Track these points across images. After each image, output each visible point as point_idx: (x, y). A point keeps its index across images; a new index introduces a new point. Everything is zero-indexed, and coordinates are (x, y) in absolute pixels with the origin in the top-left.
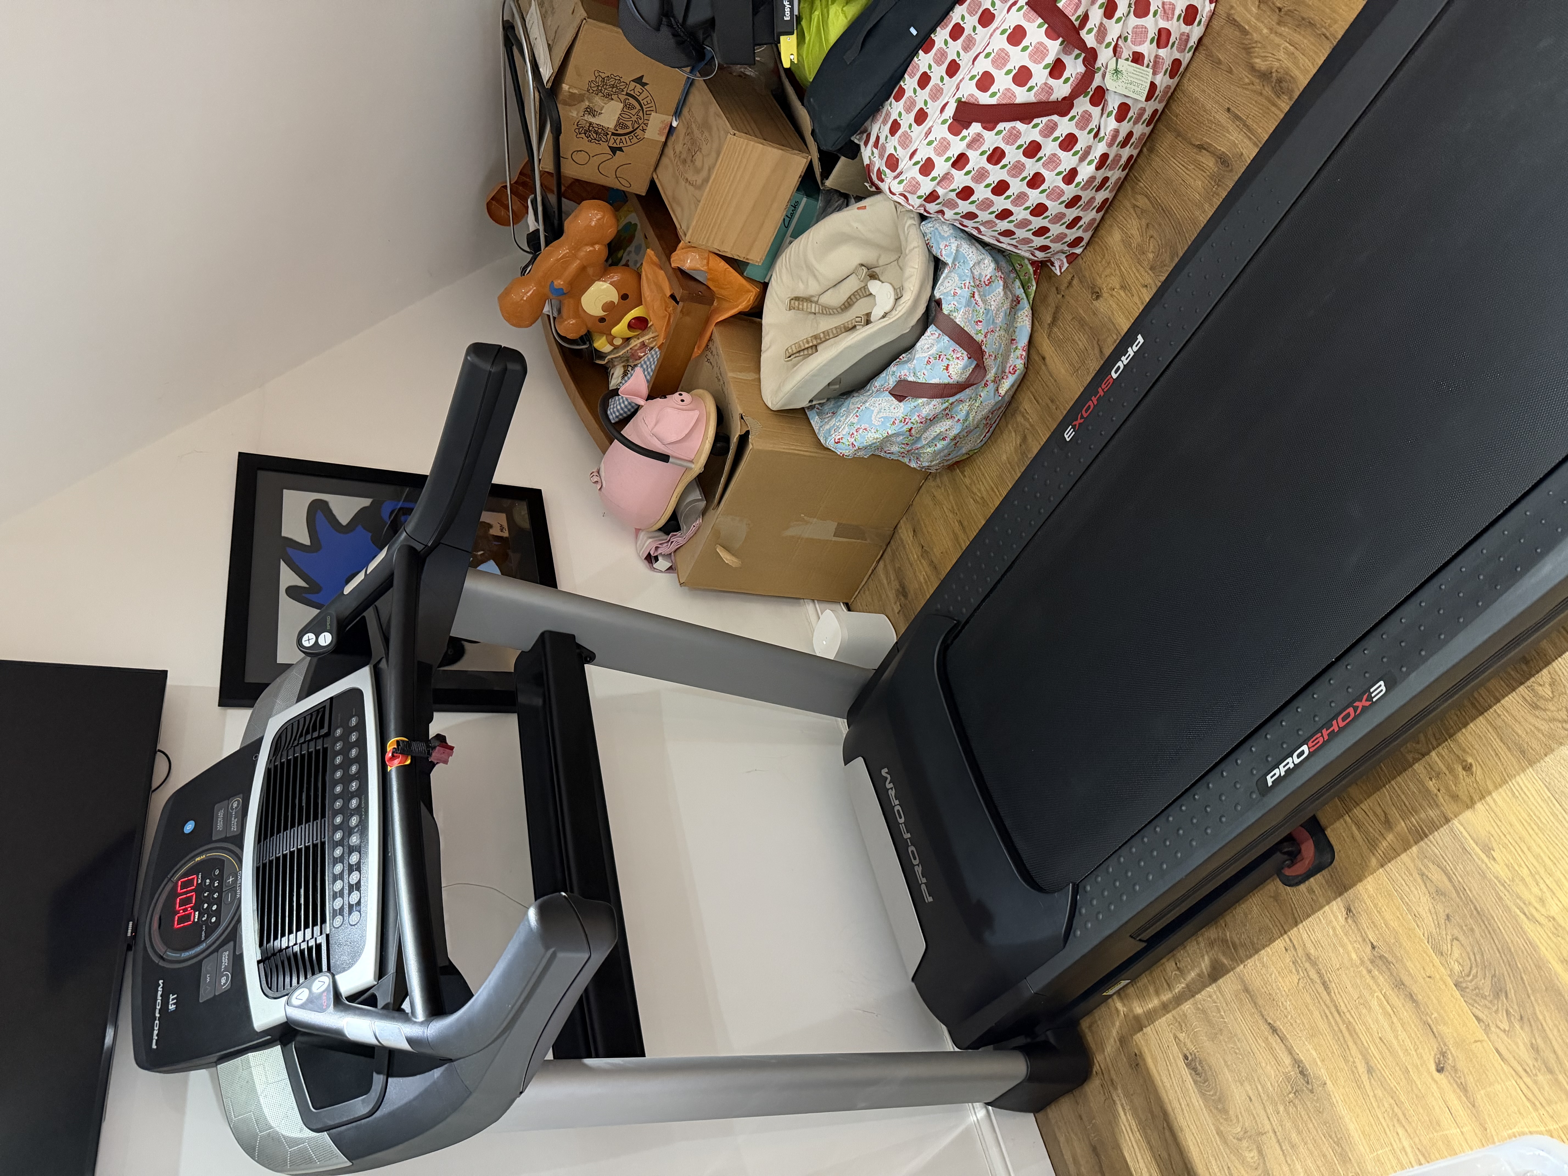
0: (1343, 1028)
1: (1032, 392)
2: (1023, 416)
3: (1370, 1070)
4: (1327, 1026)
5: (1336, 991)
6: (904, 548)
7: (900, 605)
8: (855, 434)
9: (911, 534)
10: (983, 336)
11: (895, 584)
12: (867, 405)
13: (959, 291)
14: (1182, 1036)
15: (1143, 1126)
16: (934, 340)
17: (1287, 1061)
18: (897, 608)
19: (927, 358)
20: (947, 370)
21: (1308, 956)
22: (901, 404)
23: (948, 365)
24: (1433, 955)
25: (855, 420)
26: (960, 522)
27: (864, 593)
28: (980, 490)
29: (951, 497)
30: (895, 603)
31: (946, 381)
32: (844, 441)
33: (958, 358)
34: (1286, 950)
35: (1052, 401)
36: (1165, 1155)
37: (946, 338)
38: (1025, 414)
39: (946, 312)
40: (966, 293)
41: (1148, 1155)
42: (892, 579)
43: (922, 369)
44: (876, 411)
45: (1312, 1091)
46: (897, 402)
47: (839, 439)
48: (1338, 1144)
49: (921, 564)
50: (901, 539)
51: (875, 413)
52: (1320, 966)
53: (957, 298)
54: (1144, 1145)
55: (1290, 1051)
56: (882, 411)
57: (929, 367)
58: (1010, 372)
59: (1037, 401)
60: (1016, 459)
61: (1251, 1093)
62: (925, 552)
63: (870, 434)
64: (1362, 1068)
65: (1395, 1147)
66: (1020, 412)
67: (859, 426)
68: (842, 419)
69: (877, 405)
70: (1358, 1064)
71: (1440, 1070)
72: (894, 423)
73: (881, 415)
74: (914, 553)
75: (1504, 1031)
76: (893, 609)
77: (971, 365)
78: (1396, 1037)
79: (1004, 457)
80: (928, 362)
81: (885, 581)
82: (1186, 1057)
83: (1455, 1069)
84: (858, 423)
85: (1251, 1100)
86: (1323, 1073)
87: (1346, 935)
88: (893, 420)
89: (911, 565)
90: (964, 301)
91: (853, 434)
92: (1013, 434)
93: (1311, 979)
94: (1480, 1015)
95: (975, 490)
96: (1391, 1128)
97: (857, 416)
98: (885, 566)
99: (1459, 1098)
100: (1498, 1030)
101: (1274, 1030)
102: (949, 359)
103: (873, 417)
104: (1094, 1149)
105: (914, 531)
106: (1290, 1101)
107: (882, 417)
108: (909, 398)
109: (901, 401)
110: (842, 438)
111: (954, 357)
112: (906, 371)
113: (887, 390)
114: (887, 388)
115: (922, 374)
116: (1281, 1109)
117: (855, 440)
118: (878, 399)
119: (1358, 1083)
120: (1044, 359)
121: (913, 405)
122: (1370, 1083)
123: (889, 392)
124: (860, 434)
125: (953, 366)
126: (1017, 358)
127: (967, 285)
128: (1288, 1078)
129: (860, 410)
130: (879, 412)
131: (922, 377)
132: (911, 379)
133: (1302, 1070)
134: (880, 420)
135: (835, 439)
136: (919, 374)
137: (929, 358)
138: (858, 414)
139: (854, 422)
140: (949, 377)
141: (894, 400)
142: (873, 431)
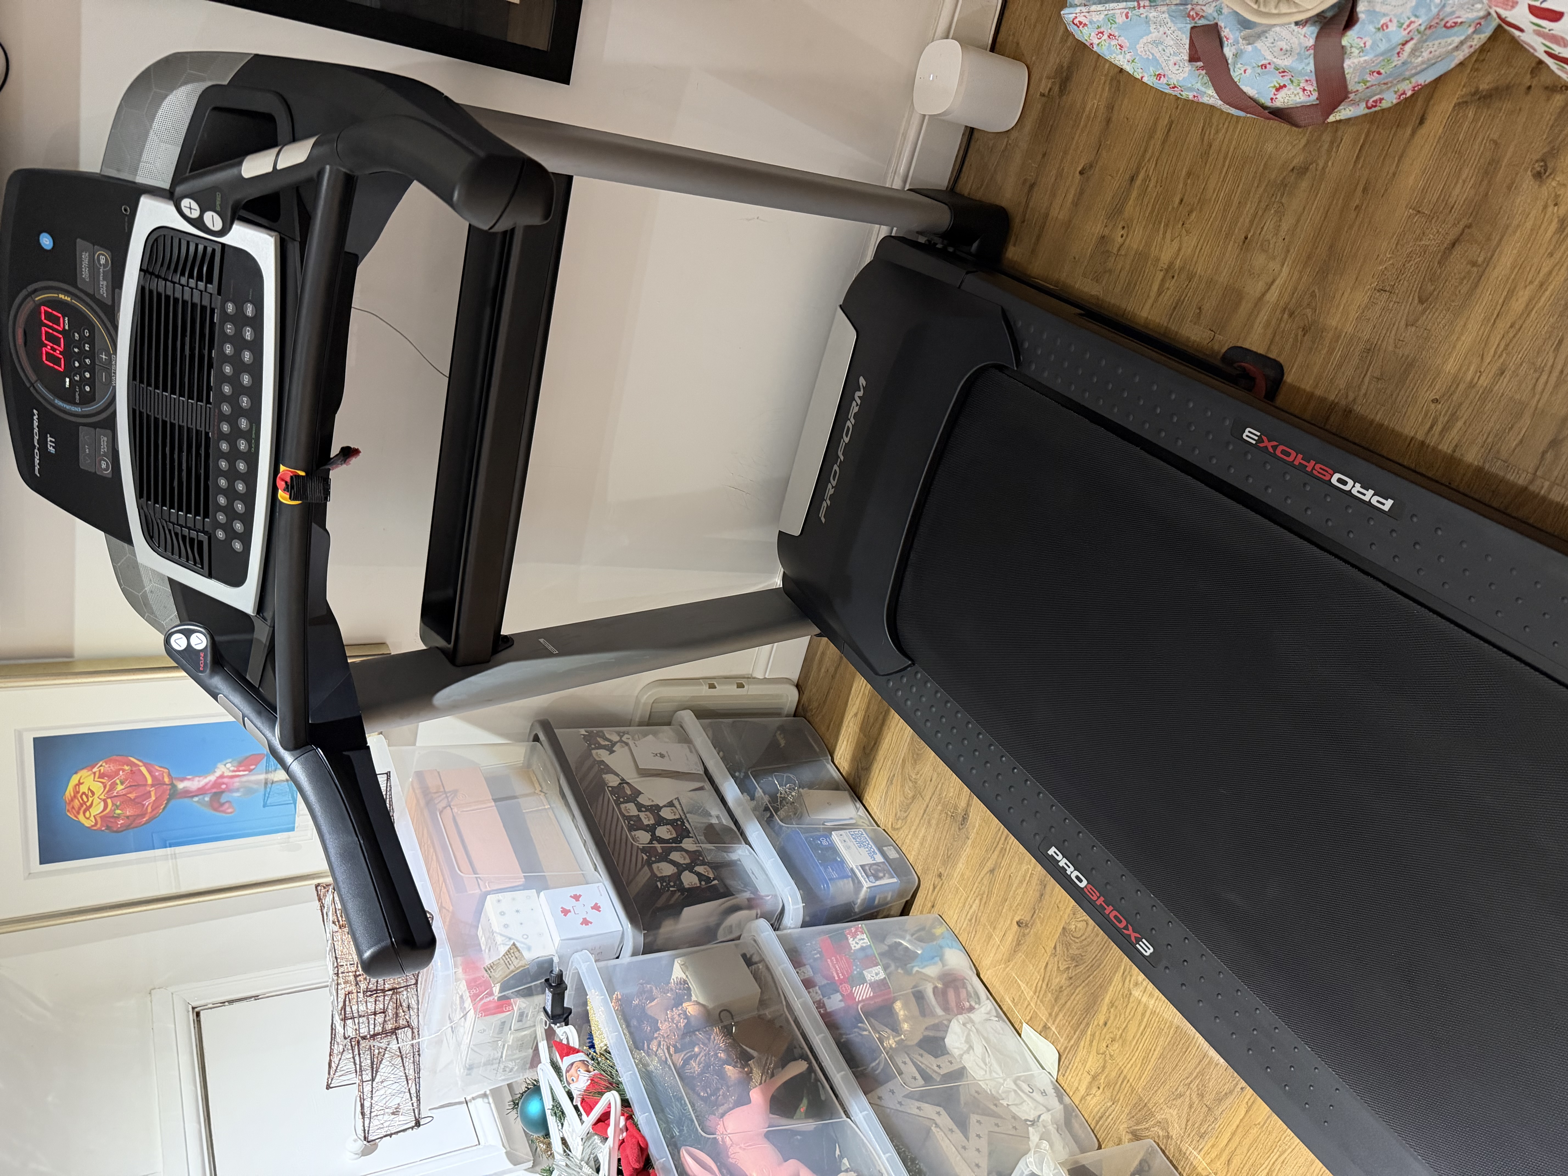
0: (1000, 845)
3: (992, 871)
4: (995, 831)
7: (1050, 90)
8: (1105, 37)
10: (1364, 87)
12: (1153, 14)
13: (1393, 27)
16: (1300, 44)
17: (964, 805)
19: (1267, 62)
20: (1278, 90)
22: (1188, 68)
23: (1285, 86)
25: (1120, 19)
31: (1262, 101)
32: (1085, 30)
33: (1304, 90)
35: (1365, 190)
37: (1311, 67)
39: (1345, 42)
40: (1403, 35)
43: (1248, 65)
44: (1154, 35)
45: (960, 828)
46: (1186, 58)
47: (1081, 23)
48: (948, 857)
51: (1149, 38)
53: (1380, 35)
54: (866, 700)
55: (969, 805)
56: (1160, 48)
57: (1259, 70)
58: (1367, 103)
60: (1274, 174)
61: (934, 779)
63: (1121, 57)
64: (990, 865)
65: (969, 899)
67: (1116, 34)
69: (1161, 29)
70: (990, 861)
71: (1018, 925)
72: (1159, 76)
73: (1155, 51)
75: (1059, 966)
77: (1313, 100)
78: (1017, 889)
80: (1264, 66)
83: (1024, 935)
84: (1122, 26)
85: (931, 781)
86: (972, 836)
88: (1161, 71)
90: (1383, 46)
91: (1102, 33)
94: (1058, 949)
96: (975, 895)
97: (1127, 17)
99: (1013, 941)
100: (1057, 962)
102: (1291, 81)
103: (1144, 40)
106: (946, 813)
107: (1153, 54)
108: (1202, 68)
109: (1192, 59)
110: (1085, 25)
111: (1302, 85)
112: (1231, 36)
113: (1194, 19)
114: (1197, 14)
115: (1243, 70)
116: (939, 808)
117: (1098, 44)
118: (1170, 24)
119: (982, 865)
120: (1422, 121)
121: (1198, 86)
122: (986, 874)
123: (1192, 28)
124: (1110, 44)
125: (1289, 93)
126: (1396, 92)
127: (1413, 26)
128: (956, 807)
129: (1136, 12)
130: (1156, 43)
131: (1240, 72)
132: (1228, 51)
133: (965, 819)
134: (1148, 53)
135: (1076, 17)
136: (1239, 65)
137: (1269, 64)
138: (1130, 15)
139: (1117, 21)
140: (1272, 99)
141: (1187, 46)
142: (1128, 56)
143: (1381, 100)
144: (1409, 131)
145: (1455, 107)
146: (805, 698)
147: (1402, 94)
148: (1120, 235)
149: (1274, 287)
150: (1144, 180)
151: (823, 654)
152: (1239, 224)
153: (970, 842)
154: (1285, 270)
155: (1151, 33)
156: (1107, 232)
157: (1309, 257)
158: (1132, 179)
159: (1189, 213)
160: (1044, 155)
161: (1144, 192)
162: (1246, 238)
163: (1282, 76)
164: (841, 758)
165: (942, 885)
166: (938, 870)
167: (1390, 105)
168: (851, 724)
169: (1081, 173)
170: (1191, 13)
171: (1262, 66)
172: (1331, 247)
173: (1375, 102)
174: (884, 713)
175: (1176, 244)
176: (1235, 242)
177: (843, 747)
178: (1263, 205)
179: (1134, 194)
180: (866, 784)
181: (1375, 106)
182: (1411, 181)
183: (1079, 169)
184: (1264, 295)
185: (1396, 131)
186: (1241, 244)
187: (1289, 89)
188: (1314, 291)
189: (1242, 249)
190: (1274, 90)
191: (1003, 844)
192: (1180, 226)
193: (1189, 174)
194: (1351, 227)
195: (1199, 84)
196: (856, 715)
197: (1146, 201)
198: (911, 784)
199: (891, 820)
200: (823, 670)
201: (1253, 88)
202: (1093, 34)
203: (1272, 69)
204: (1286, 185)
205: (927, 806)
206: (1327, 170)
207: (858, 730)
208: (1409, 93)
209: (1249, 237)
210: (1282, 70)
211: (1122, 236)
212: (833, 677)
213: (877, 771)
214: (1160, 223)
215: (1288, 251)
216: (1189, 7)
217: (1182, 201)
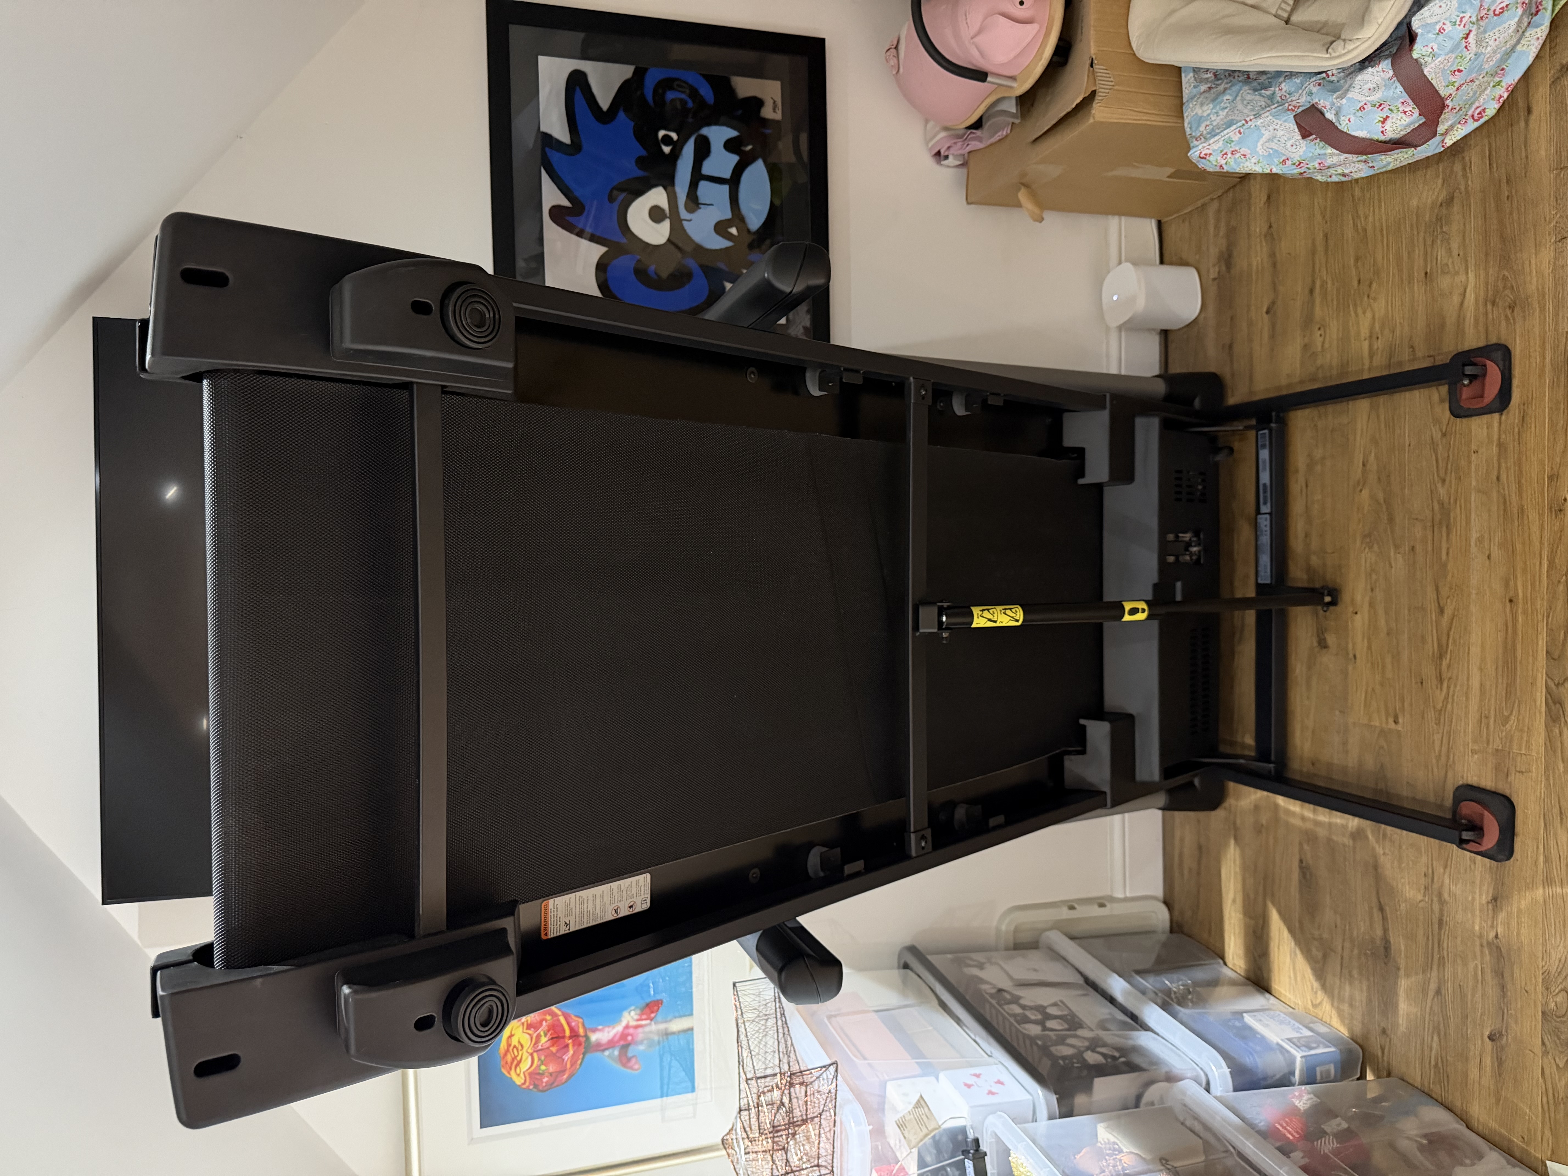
0: (1436, 957)
1: (1490, 144)
2: (1464, 169)
3: (1438, 992)
4: (1424, 943)
5: (1447, 932)
6: (1249, 209)
7: (1219, 272)
8: (1229, 155)
9: (1264, 198)
10: (1455, 89)
11: (1223, 243)
12: (1259, 122)
13: (1448, 27)
14: (1306, 847)
15: (1245, 868)
16: (1383, 79)
17: (1379, 932)
18: (1213, 273)
19: (1363, 103)
20: (1383, 122)
21: (1440, 895)
22: (1303, 143)
23: (1388, 117)
24: (1540, 984)
25: (1236, 137)
26: (1326, 236)
27: (1183, 221)
28: (1366, 217)
29: (1329, 194)
30: (1214, 265)
31: (1375, 137)
32: (1212, 158)
33: (1405, 112)
34: (1425, 875)
35: (1508, 181)
36: (1252, 896)
37: (1400, 88)
38: (1467, 168)
39: (1415, 55)
40: (1460, 31)
41: (1239, 886)
42: (1221, 233)
43: (1350, 114)
44: (1267, 134)
45: (1386, 964)
46: (1300, 137)
47: (1206, 155)
48: (1385, 1005)
49: (1261, 247)
50: (1250, 195)
51: (1264, 139)
52: (1445, 909)
53: (1441, 37)
54: (1239, 878)
55: (1385, 930)
56: (1275, 141)
57: (1360, 113)
58: (1473, 116)
59: (1490, 164)
60: (1427, 217)
61: (1339, 923)
62: (1271, 235)
63: (1248, 164)
64: (1433, 986)
66: (1463, 158)
67: (1237, 148)
68: (1221, 113)
69: (1271, 128)
70: (1432, 981)
71: (1491, 1038)
72: (1284, 163)
73: (1272, 145)
74: (1258, 227)
75: (1557, 1065)
76: (1208, 270)
77: (1420, 120)
78: (1473, 996)
79: (1415, 202)
80: (1362, 108)
81: (1212, 230)
82: (1301, 861)
83: (1502, 1048)
84: (1240, 142)
85: (1336, 926)
86: (1402, 963)
87: (1481, 911)
88: (1284, 158)
89: (1249, 236)
90: (1449, 45)
91: (1226, 154)
92: (1440, 182)
93: (1432, 909)
94: (1547, 1043)
95: (1361, 212)
97: (1240, 133)
98: (1219, 211)
99: (1493, 1064)
100: (1553, 1061)
101: (1381, 909)
102: (1391, 110)
103: (1261, 142)
104: (1200, 848)
105: (1269, 197)
106: (1366, 954)
107: (1271, 149)
108: (1316, 139)
109: (1304, 137)
110: (1210, 154)
111: (1401, 109)
112: (1327, 104)
113: (1293, 111)
114: (1295, 107)
115: (1347, 120)
116: (1356, 952)
117: (1226, 163)
118: (1276, 121)
119: (1424, 991)
120: (1529, 111)
121: (1318, 151)
122: (1433, 999)
123: (1294, 116)
124: (1235, 158)
125: (1394, 121)
126: (1493, 99)
127: (1464, 21)
128: (1373, 941)
129: (1246, 126)
130: (1270, 140)
131: (1345, 123)
132: (1330, 115)
133: (1387, 947)
134: (1267, 150)
135: (1201, 153)
136: (1343, 118)
137: (1365, 104)
138: (1242, 131)
139: (1233, 139)
140: (1382, 132)
141: (1297, 130)
142: (1253, 160)
143: (1484, 110)
144: (1522, 124)
145: (1550, 87)
146: (1176, 913)
147: (1500, 98)
148: (1318, 335)
149: (1467, 294)
150: (1322, 286)
151: (1181, 855)
152: (1416, 268)
153: (1402, 972)
154: (1471, 275)
155: (1264, 135)
156: (1306, 340)
157: (1487, 255)
158: (1311, 291)
159: (1370, 286)
160: (1232, 318)
161: (1325, 294)
162: (1426, 273)
163: (1381, 110)
164: (1233, 959)
165: (1390, 1041)
166: (1379, 1026)
167: (1494, 112)
168: (1233, 914)
169: (1267, 312)
170: (1290, 108)
171: (1360, 108)
172: (1502, 236)
173: (1480, 113)
174: (1262, 882)
175: (1369, 315)
176: (1418, 282)
177: (1232, 944)
178: (1429, 242)
179: (1318, 300)
180: (1269, 971)
181: (1482, 117)
182: (1543, 153)
183: (1265, 310)
184: (1462, 304)
185: (1512, 130)
186: (1424, 280)
187: (1393, 118)
188: (1504, 275)
189: (1426, 284)
190: (1380, 124)
191: (1439, 953)
192: (1366, 299)
193: (1357, 259)
194: (1511, 213)
195: (1318, 150)
196: (1234, 901)
197: (1329, 298)
198: (1316, 943)
199: (1309, 998)
200: (1186, 872)
201: (1362, 130)
202: (1219, 158)
203: (1370, 108)
204: (1441, 218)
205: (1342, 958)
206: (1470, 188)
207: (1241, 916)
208: (1506, 95)
209: (1428, 271)
210: (1378, 104)
211: (1321, 335)
212: (1199, 873)
213: (1276, 949)
214: (1349, 306)
215: (1466, 261)
216: (1287, 105)
217: (1359, 281)
